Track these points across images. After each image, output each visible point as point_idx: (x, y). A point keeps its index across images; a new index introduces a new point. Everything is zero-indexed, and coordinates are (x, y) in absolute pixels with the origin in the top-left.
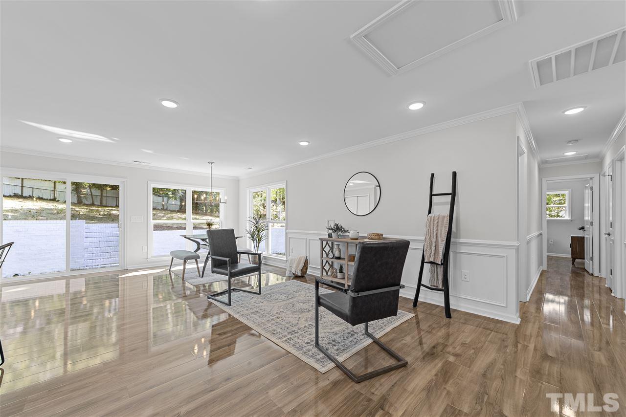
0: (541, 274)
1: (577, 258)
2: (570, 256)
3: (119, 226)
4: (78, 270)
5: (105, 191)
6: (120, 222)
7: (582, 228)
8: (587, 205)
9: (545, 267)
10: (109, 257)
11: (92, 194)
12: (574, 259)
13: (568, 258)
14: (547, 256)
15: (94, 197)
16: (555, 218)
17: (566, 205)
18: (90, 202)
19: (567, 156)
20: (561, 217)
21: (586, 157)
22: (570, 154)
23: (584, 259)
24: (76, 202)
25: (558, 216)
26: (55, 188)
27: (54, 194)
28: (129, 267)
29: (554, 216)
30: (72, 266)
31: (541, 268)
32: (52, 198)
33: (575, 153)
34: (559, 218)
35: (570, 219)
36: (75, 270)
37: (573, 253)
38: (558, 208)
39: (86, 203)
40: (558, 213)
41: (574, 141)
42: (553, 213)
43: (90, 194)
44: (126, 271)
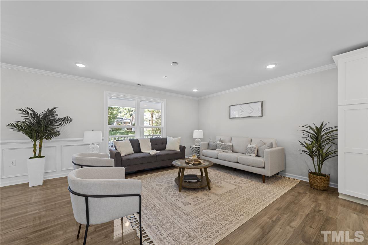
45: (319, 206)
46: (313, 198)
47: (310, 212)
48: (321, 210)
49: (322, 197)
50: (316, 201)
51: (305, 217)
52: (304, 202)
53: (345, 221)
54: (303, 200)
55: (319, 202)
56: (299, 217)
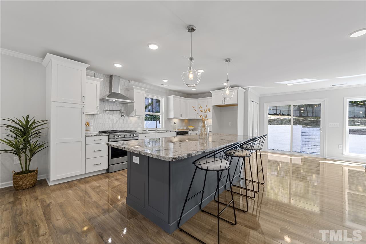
3: (320, 129)
4: (297, 152)
5: (314, 108)
6: (321, 127)
10: (315, 148)
11: (307, 110)
15: (308, 112)
18: (306, 115)
24: (299, 115)
26: (289, 109)
27: (289, 112)
28: (327, 157)
30: (294, 150)
32: (288, 114)
36: (296, 152)
39: (304, 115)
43: (306, 110)
44: (325, 159)
45: (44, 201)
46: (32, 198)
47: (43, 211)
48: (49, 202)
49: (38, 192)
50: (37, 199)
51: (44, 217)
52: (27, 207)
53: (69, 198)
54: (24, 205)
55: (40, 198)
56: (39, 222)
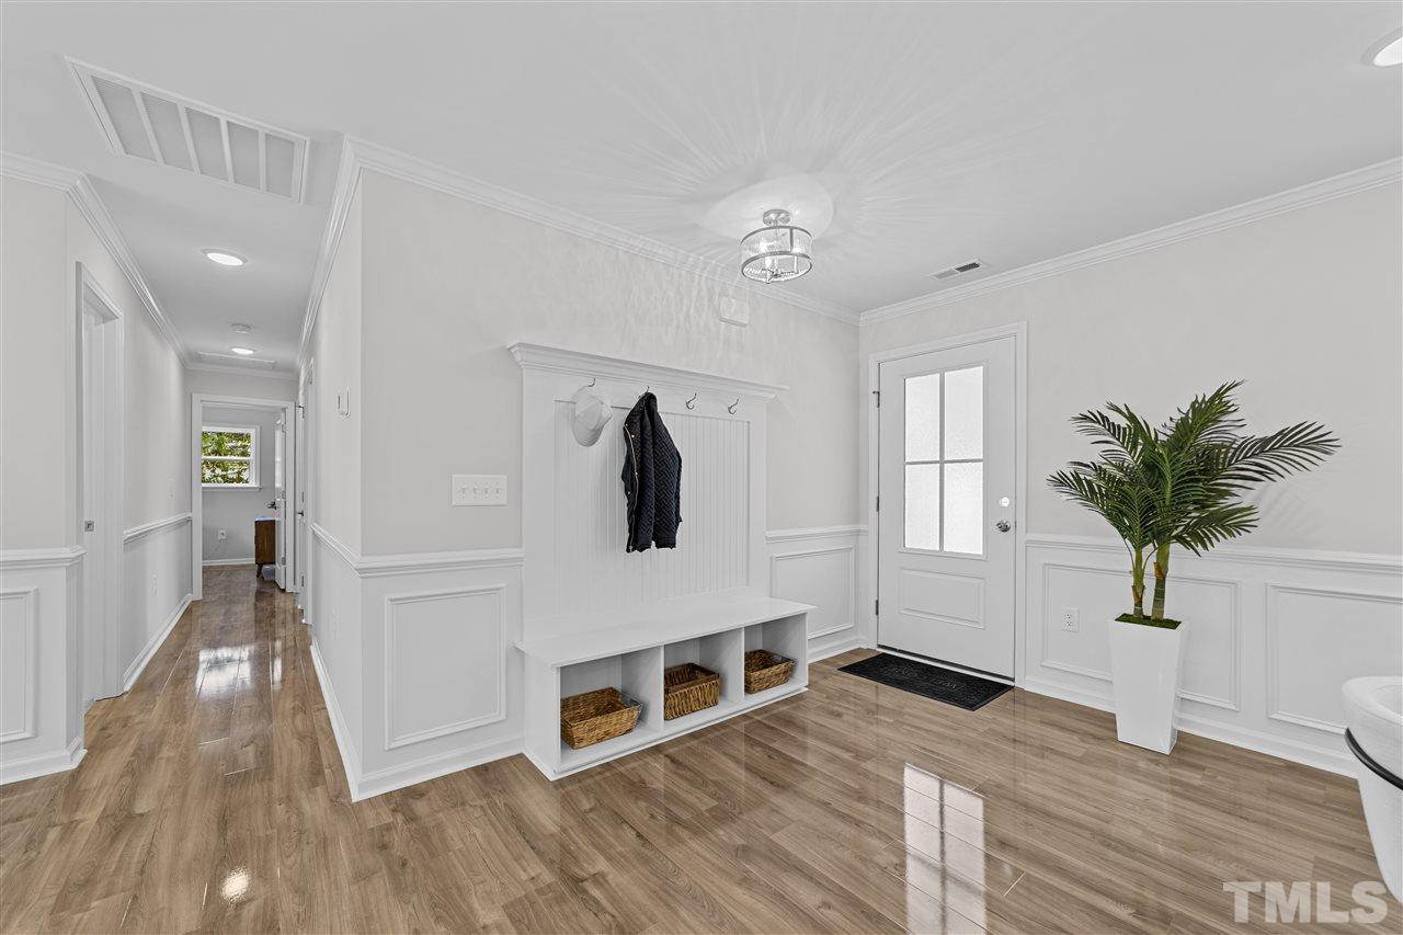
0: (188, 612)
1: (265, 564)
2: (252, 560)
7: (273, 505)
8: (278, 459)
9: (197, 594)
12: (260, 564)
13: (248, 565)
14: (204, 567)
16: (235, 485)
17: (251, 458)
19: (236, 354)
20: (247, 482)
21: (274, 367)
22: (243, 352)
23: (274, 563)
25: (240, 480)
29: (232, 481)
31: (189, 598)
33: (251, 352)
34: (241, 485)
35: (257, 485)
37: (258, 555)
38: (241, 463)
40: (239, 473)
41: (244, 326)
42: (231, 474)
